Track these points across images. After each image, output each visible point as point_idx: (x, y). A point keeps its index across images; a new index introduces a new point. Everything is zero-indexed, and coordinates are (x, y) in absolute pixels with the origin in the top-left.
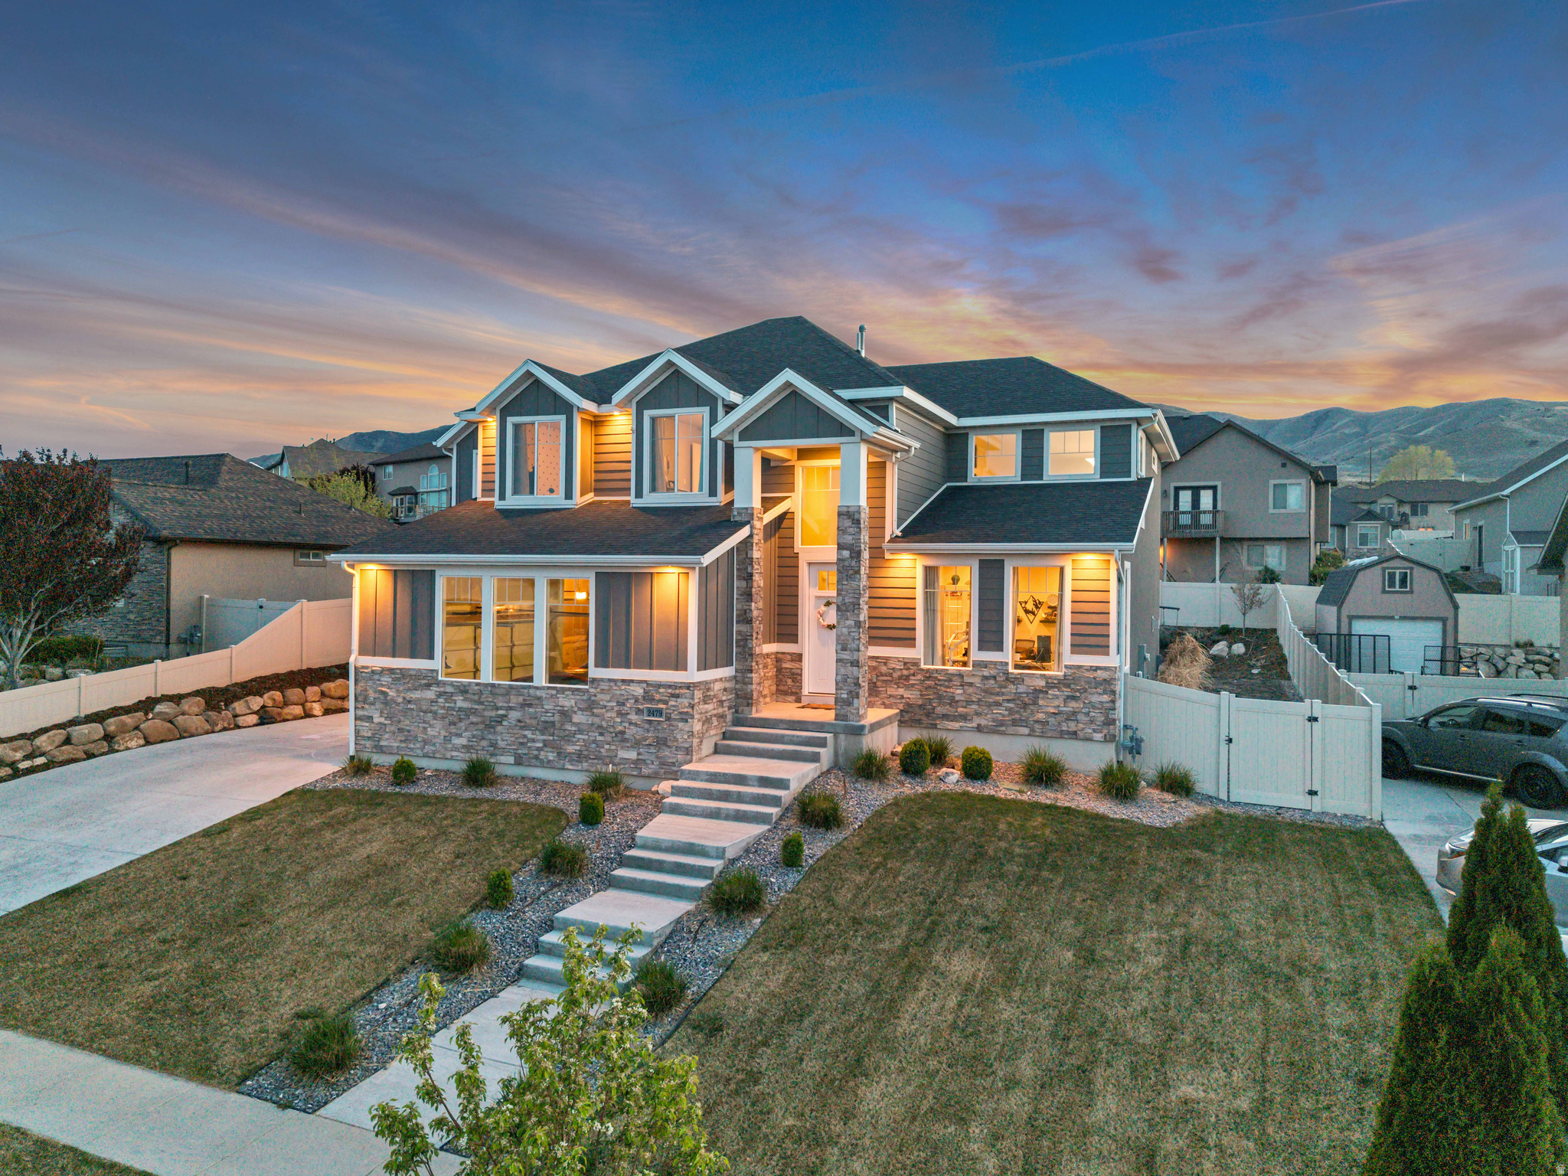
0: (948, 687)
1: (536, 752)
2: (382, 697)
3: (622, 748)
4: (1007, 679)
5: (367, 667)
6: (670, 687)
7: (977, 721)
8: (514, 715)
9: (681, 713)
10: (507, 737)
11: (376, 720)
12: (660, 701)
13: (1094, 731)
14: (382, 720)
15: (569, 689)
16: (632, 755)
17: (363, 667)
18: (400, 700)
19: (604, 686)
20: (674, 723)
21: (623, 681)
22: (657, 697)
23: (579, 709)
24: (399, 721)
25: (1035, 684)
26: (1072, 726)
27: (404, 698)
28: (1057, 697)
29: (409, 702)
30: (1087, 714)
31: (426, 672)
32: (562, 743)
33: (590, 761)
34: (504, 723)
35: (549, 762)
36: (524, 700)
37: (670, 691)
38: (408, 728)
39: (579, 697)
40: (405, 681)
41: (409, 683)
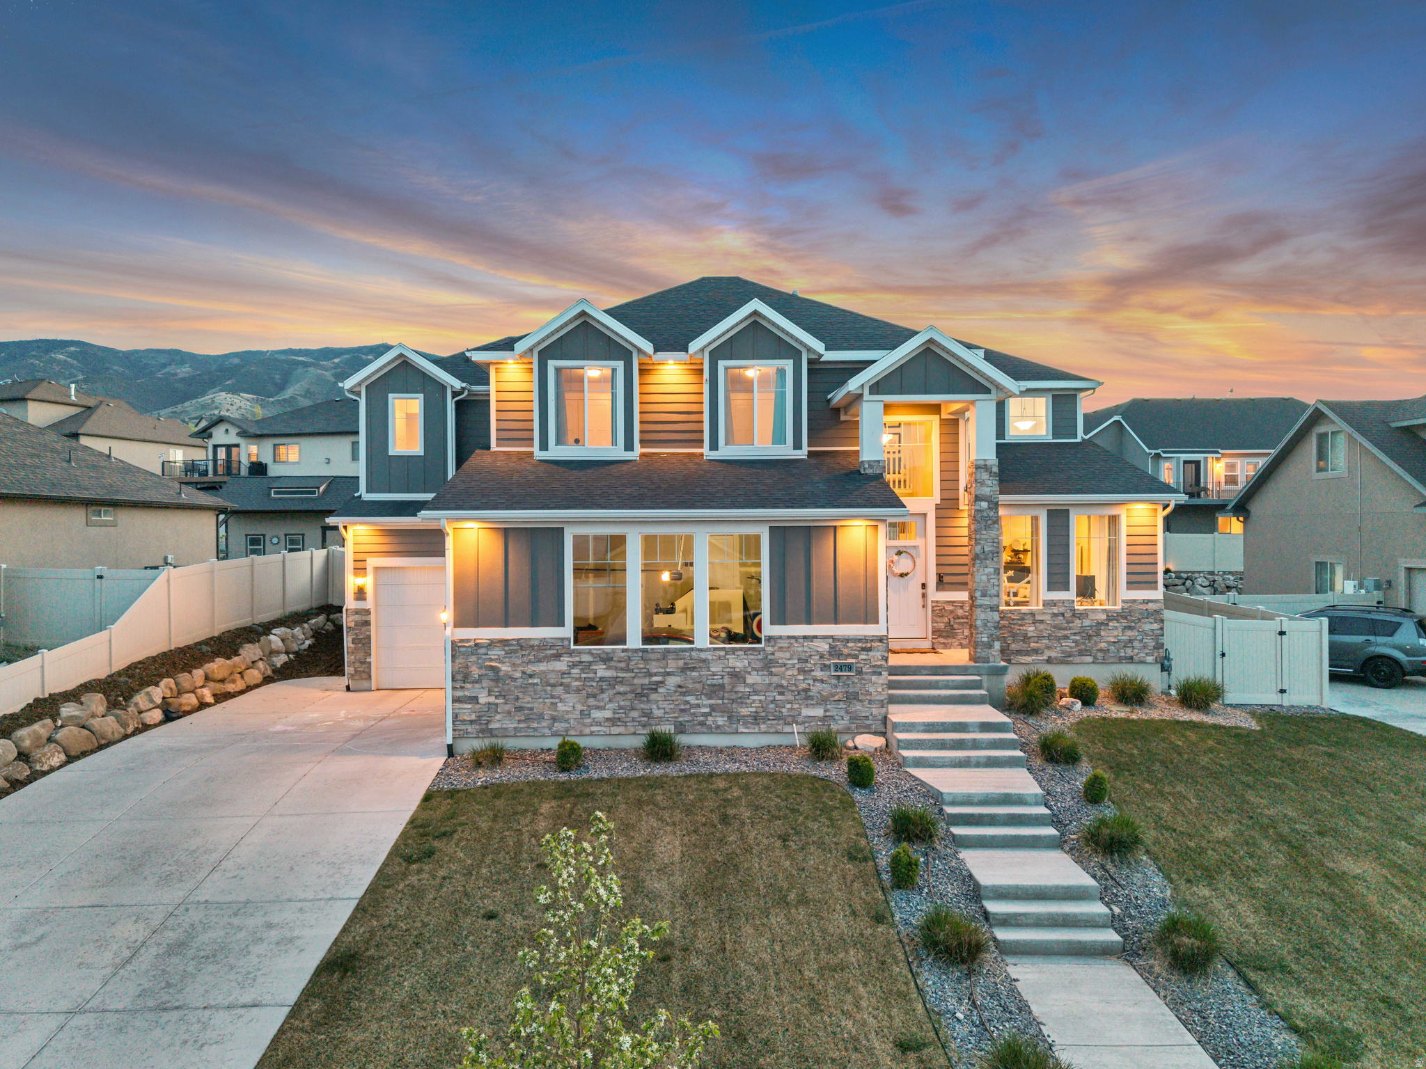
0: (1021, 625)
1: (702, 718)
2: (490, 673)
3: (807, 706)
4: (1074, 615)
5: (468, 641)
6: (860, 640)
7: (1048, 654)
8: (672, 681)
9: (874, 666)
11: (482, 701)
12: (849, 655)
13: (1147, 654)
14: (492, 699)
15: (741, 649)
16: (819, 712)
17: (462, 641)
18: (518, 675)
19: (784, 644)
20: (866, 677)
21: (805, 637)
22: (846, 651)
23: (754, 669)
24: (517, 699)
25: (1097, 618)
26: (1129, 652)
27: (524, 673)
28: (1116, 628)
29: (531, 676)
30: (1141, 641)
31: (553, 641)
32: (734, 706)
33: (769, 722)
34: (660, 690)
35: (718, 727)
36: (685, 664)
37: (860, 645)
38: (529, 705)
39: (752, 657)
40: (523, 653)
41: (529, 654)
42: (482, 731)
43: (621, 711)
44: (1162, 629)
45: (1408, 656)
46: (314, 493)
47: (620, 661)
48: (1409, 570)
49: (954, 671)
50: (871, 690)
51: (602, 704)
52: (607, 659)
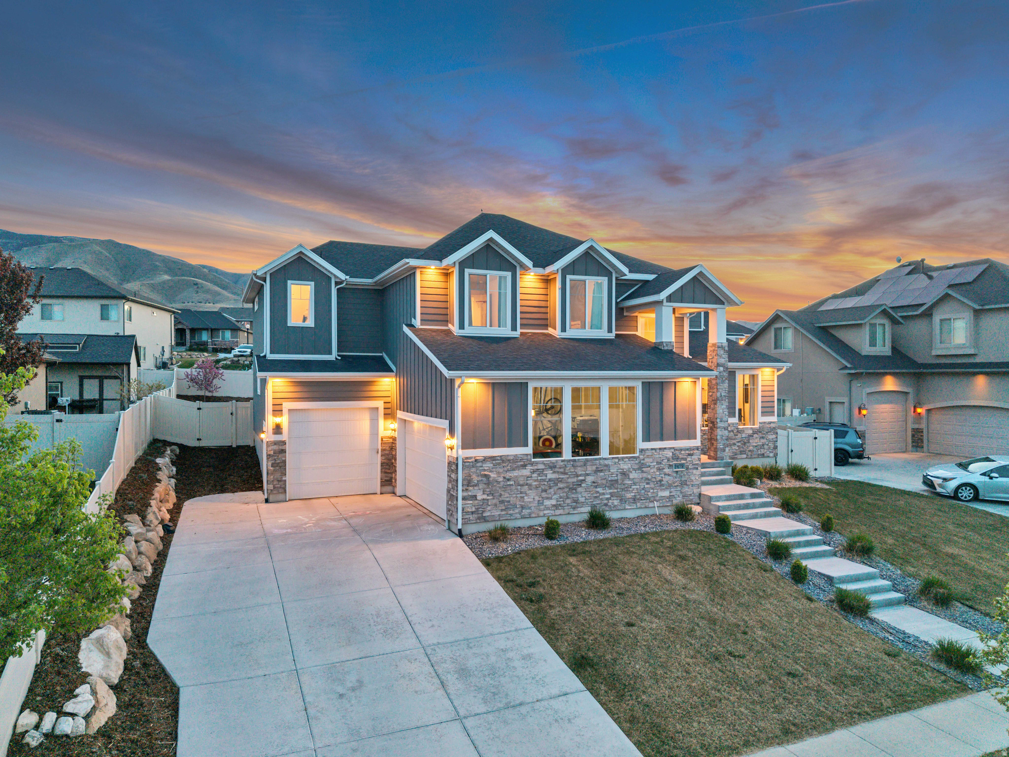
1: (606, 502)
2: (484, 479)
3: (661, 490)
4: (738, 431)
5: (471, 458)
6: (687, 449)
8: (590, 479)
9: (694, 465)
10: (585, 494)
11: (479, 498)
12: (682, 459)
14: (485, 497)
15: (627, 457)
16: (666, 493)
17: (467, 458)
18: (501, 479)
19: (649, 453)
20: (691, 471)
21: (660, 449)
23: (634, 469)
24: (501, 495)
25: (747, 433)
26: (762, 451)
27: (504, 478)
28: (757, 438)
29: (508, 480)
30: (768, 445)
31: (522, 456)
32: (623, 493)
33: (641, 501)
34: (583, 485)
35: (615, 506)
36: (597, 468)
37: (687, 452)
38: (508, 499)
39: (633, 462)
40: (504, 465)
41: (508, 466)
42: (479, 518)
43: (561, 500)
44: (777, 438)
45: (852, 448)
46: (75, 348)
47: (560, 468)
48: (831, 403)
49: (709, 466)
50: (693, 478)
51: (550, 496)
52: (552, 467)
